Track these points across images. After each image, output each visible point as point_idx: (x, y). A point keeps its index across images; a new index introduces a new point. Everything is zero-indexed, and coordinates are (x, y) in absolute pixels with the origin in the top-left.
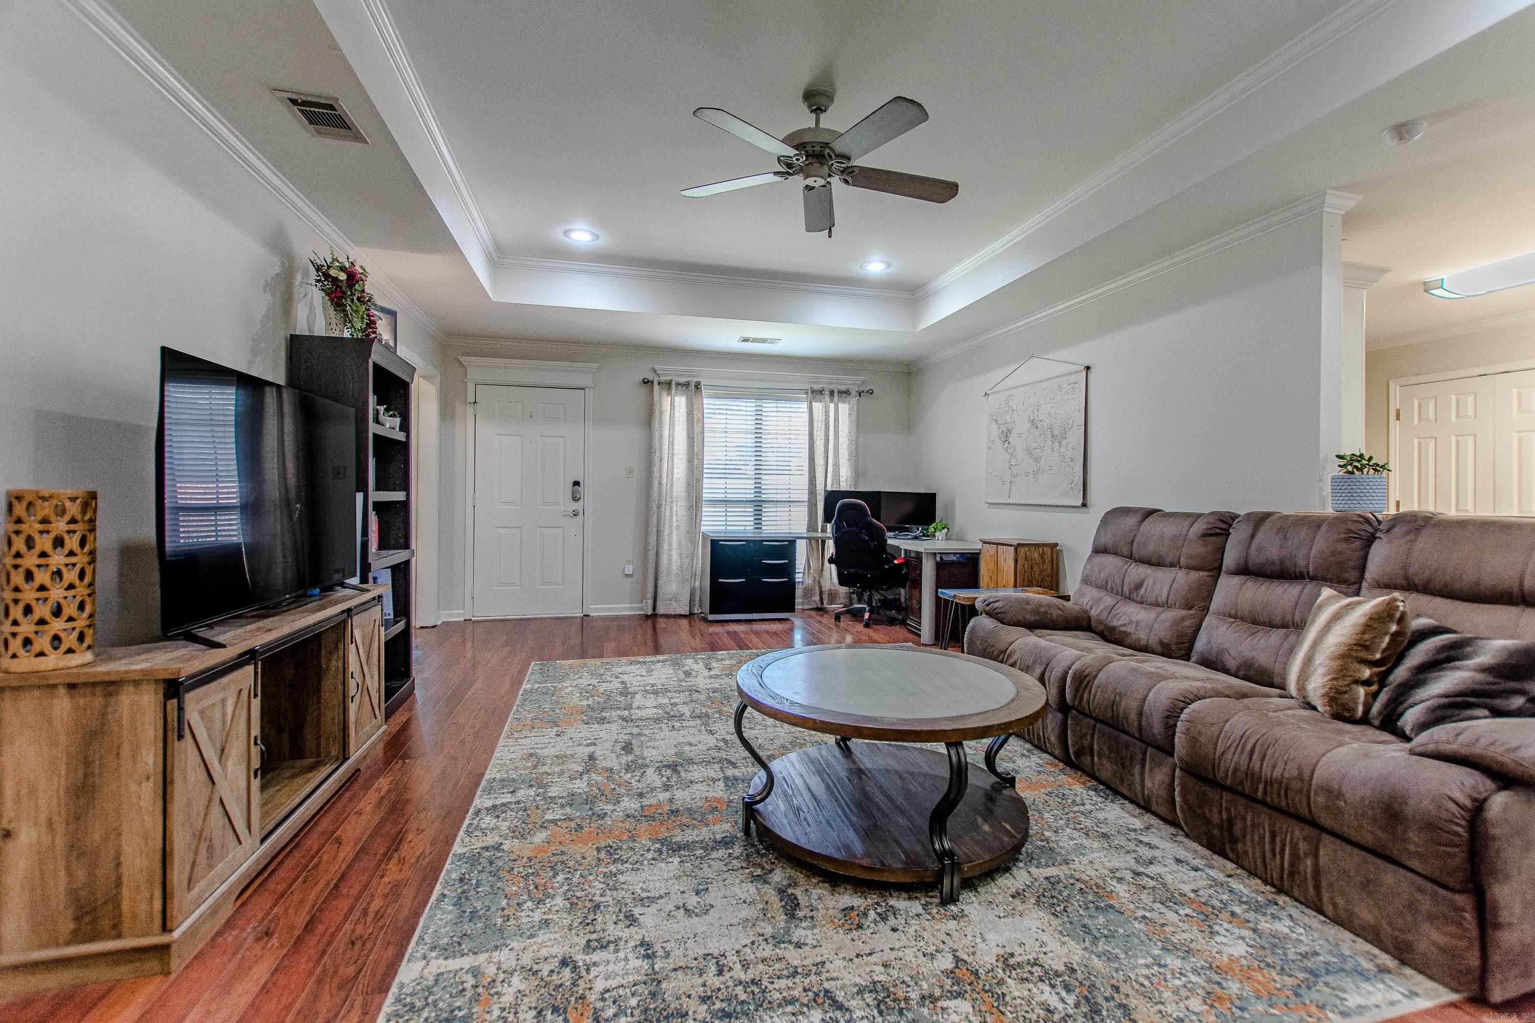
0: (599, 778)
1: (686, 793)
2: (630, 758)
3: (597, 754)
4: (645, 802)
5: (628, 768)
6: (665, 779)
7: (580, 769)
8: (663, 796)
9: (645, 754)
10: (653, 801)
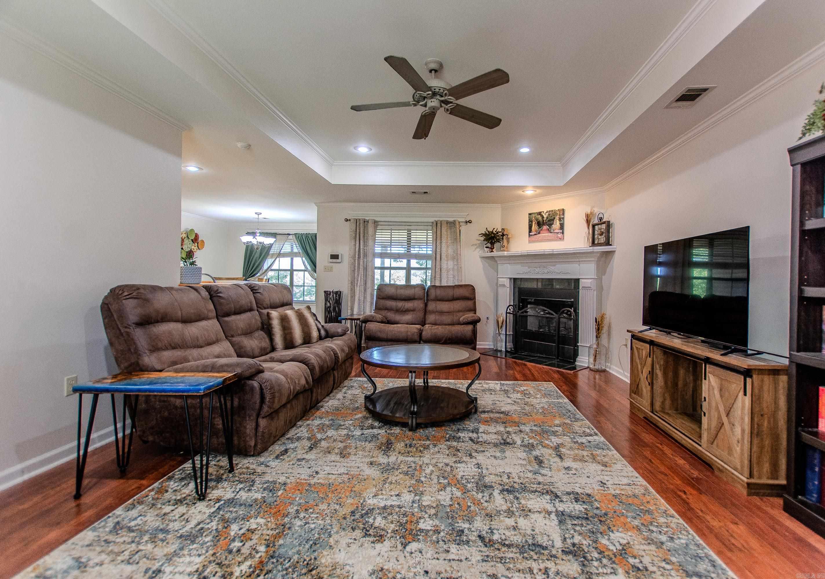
0: (547, 442)
1: (498, 429)
2: (534, 453)
3: (558, 459)
4: (518, 428)
5: (532, 446)
6: (510, 437)
7: (561, 449)
8: (510, 429)
9: (524, 454)
10: (514, 428)
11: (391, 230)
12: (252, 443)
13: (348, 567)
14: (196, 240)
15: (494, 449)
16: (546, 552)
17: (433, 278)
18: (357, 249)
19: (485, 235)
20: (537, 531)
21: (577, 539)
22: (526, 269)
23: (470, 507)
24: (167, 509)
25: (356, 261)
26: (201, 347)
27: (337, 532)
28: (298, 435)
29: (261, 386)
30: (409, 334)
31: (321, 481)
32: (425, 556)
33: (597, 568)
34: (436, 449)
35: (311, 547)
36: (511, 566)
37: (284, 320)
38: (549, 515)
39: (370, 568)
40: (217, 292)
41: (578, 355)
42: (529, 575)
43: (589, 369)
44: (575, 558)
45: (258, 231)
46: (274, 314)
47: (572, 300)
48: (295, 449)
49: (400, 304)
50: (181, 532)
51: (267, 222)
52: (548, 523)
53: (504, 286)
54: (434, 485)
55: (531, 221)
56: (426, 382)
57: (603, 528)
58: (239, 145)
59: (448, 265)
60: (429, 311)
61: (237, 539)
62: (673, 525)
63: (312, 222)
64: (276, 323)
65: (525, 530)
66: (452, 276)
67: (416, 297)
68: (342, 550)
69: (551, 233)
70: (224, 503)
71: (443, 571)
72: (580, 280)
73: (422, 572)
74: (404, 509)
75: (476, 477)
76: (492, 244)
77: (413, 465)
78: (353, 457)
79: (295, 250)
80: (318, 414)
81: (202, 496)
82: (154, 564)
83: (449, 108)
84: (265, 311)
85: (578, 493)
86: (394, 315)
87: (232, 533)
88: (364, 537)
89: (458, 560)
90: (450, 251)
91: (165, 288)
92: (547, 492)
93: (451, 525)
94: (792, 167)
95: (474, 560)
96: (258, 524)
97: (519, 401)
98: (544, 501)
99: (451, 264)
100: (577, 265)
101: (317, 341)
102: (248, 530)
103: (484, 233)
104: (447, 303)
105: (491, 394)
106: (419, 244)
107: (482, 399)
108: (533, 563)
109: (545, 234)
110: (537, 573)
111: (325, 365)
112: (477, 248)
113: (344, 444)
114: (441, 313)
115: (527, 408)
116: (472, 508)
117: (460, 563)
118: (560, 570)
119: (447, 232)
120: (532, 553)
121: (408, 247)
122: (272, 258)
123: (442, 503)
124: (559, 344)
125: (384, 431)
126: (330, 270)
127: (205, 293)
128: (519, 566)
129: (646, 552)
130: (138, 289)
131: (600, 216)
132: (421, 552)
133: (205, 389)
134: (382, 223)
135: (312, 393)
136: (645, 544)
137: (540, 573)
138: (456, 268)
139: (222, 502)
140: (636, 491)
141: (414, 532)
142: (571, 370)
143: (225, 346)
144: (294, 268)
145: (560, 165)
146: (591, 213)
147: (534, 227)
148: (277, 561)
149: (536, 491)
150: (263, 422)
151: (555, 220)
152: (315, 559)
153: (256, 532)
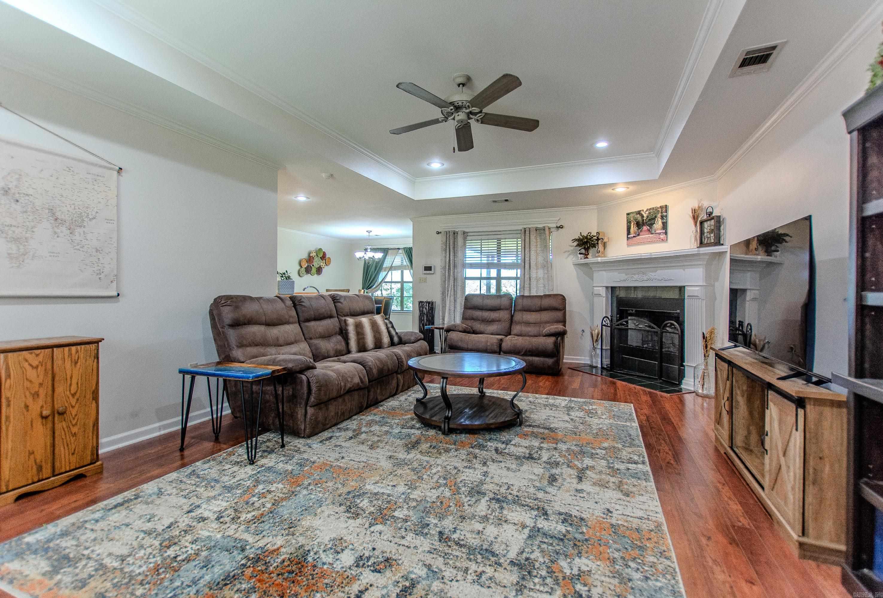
0: (576, 463)
1: (532, 443)
2: (554, 471)
3: (575, 481)
4: (554, 445)
5: (557, 464)
6: (539, 453)
7: (588, 472)
8: (545, 445)
9: (542, 470)
10: (551, 445)
11: (481, 240)
12: (303, 428)
13: (318, 531)
14: (324, 257)
15: (514, 461)
16: (493, 559)
17: (523, 287)
18: (447, 260)
19: (578, 240)
20: (499, 539)
21: (536, 555)
22: (623, 276)
23: (450, 506)
24: (227, 467)
25: (447, 272)
26: (281, 346)
27: (328, 505)
28: (348, 426)
29: (308, 379)
30: (489, 344)
31: (341, 465)
32: (382, 537)
33: (535, 584)
34: (456, 454)
35: (301, 511)
36: (451, 562)
37: (359, 327)
38: (523, 529)
39: (334, 535)
40: (300, 301)
41: (684, 377)
42: (462, 573)
43: (694, 394)
44: (519, 570)
45: (369, 247)
46: (351, 321)
47: (678, 311)
48: (337, 438)
49: (486, 314)
50: (226, 483)
51: (378, 239)
52: (515, 536)
53: (599, 295)
54: (431, 483)
55: (629, 222)
56: (481, 392)
57: (573, 551)
58: (324, 175)
59: (537, 273)
60: (516, 321)
61: (257, 496)
62: (660, 567)
63: (407, 237)
64: (351, 329)
65: (488, 536)
66: (542, 285)
67: (502, 307)
68: (322, 518)
69: (652, 234)
70: (264, 469)
71: (388, 551)
72: (686, 288)
73: (371, 548)
74: (391, 498)
75: (475, 483)
76: (587, 249)
77: (425, 464)
78: (378, 450)
79: (405, 264)
80: (375, 411)
81: (252, 462)
82: (198, 501)
83: (479, 118)
84: (343, 318)
85: (571, 515)
86: (479, 326)
87: (256, 491)
88: (345, 512)
89: (407, 546)
90: (540, 259)
91: (256, 298)
92: (538, 508)
93: (422, 517)
94: (848, 136)
95: (420, 550)
96: (277, 488)
97: (578, 419)
98: (528, 515)
99: (541, 273)
100: (682, 270)
101: (389, 347)
102: (268, 491)
103: (577, 238)
104: (534, 313)
105: (551, 409)
106: (509, 252)
107: (537, 413)
108: (474, 565)
109: (645, 236)
110: (471, 574)
111: (386, 368)
112: (570, 254)
113: (379, 438)
114: (528, 324)
115: (581, 427)
116: (452, 508)
117: (406, 549)
118: (496, 577)
119: (536, 239)
120: (479, 556)
121: (498, 256)
122: (385, 271)
123: (427, 499)
124: (661, 362)
125: (420, 432)
126: (425, 281)
127: (289, 303)
128: (458, 564)
129: (604, 584)
130: (232, 298)
131: (710, 210)
132: (380, 533)
133: (253, 377)
134: (471, 234)
135: (369, 392)
136: (609, 576)
137: (473, 574)
138: (546, 276)
139: (263, 468)
140: (645, 525)
141: (387, 517)
142: (669, 393)
143: (304, 346)
144: (404, 280)
145: (654, 155)
146: (699, 207)
147: (633, 228)
148: (273, 516)
149: (527, 506)
150: (310, 411)
151: (656, 219)
152: (299, 520)
153: (272, 493)
